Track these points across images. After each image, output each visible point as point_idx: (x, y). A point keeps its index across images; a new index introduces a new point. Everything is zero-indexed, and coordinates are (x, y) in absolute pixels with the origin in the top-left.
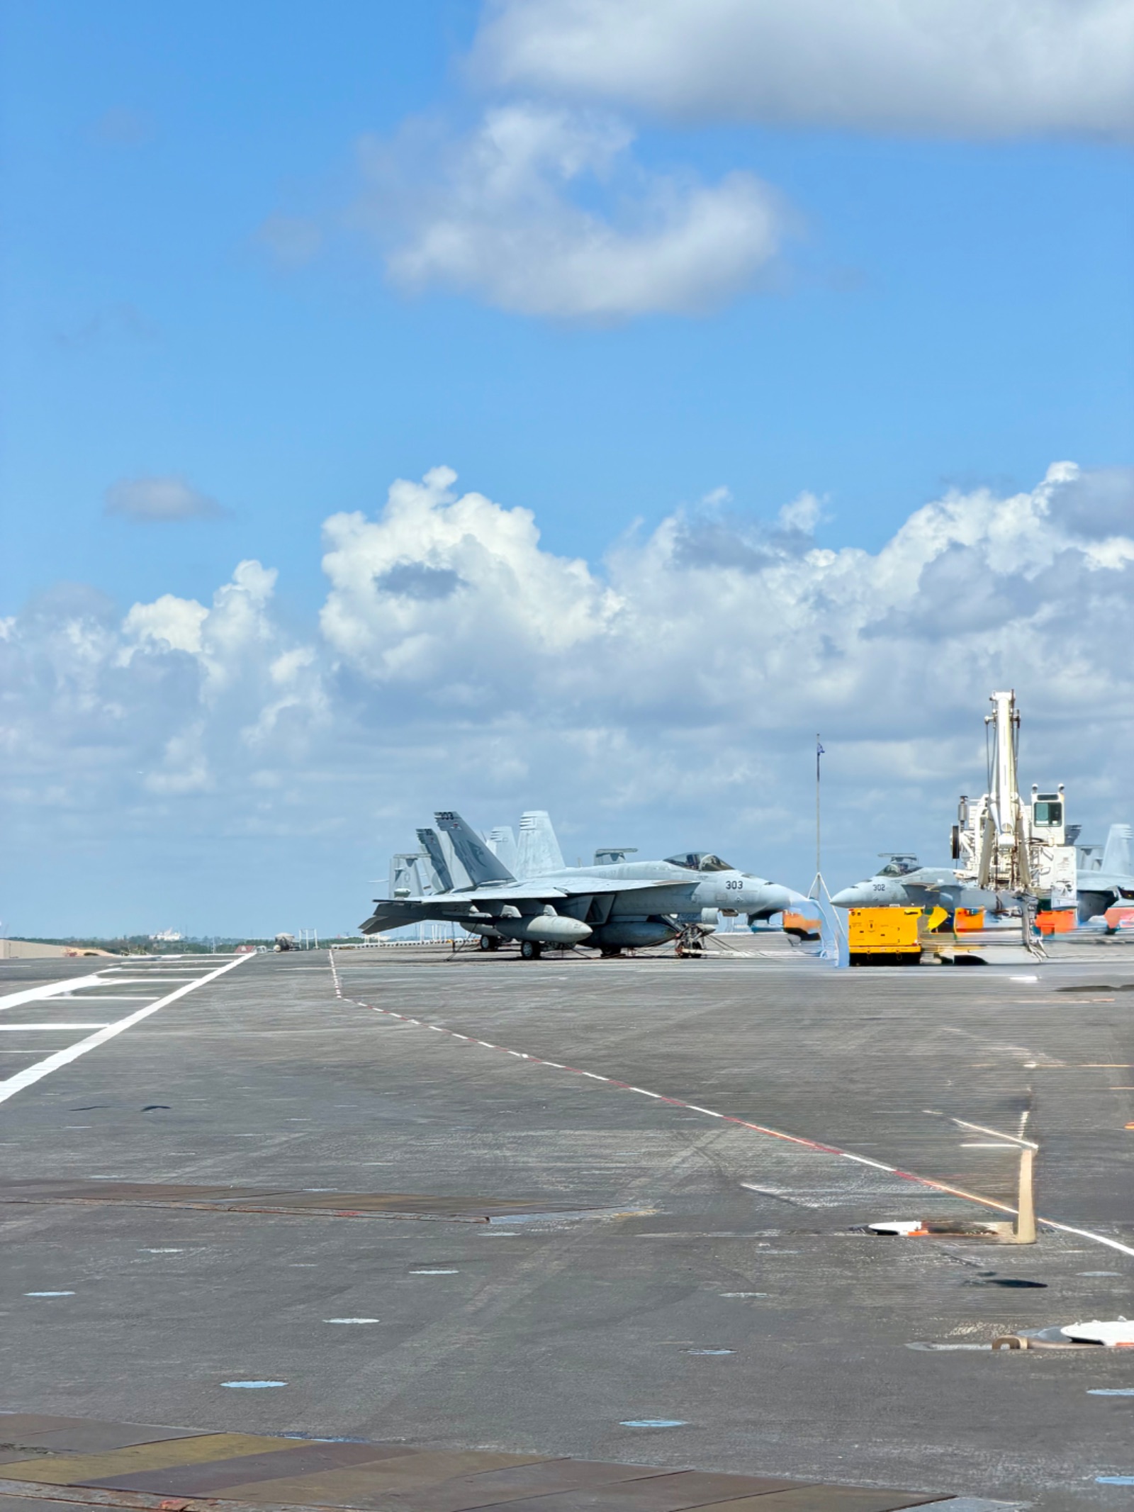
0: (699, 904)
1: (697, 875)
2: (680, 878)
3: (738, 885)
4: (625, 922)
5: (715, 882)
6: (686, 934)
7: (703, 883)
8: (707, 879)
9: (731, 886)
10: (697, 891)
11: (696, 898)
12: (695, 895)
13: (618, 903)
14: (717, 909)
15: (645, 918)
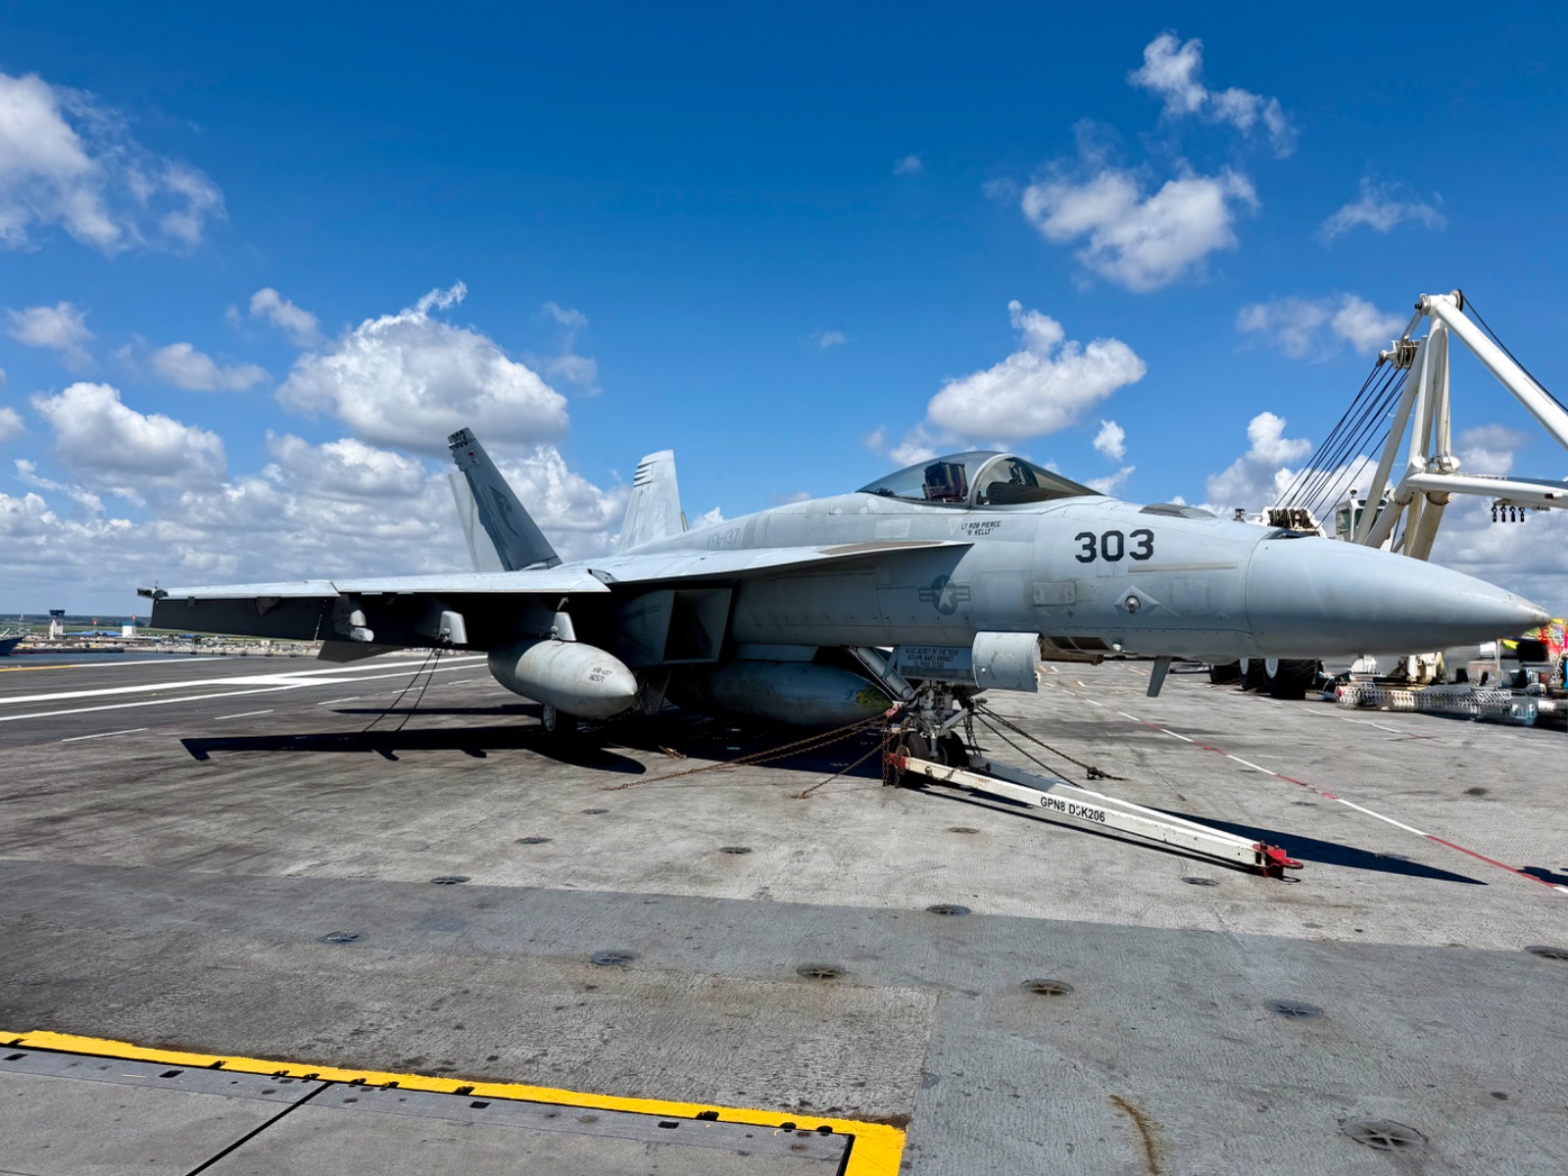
0: (966, 616)
1: (960, 519)
2: (905, 535)
3: (1132, 545)
4: (762, 662)
5: (1031, 539)
6: (918, 709)
7: (981, 547)
8: (995, 531)
9: (1095, 547)
10: (960, 574)
11: (952, 598)
12: (953, 586)
13: (743, 615)
14: (1029, 640)
15: (808, 654)
